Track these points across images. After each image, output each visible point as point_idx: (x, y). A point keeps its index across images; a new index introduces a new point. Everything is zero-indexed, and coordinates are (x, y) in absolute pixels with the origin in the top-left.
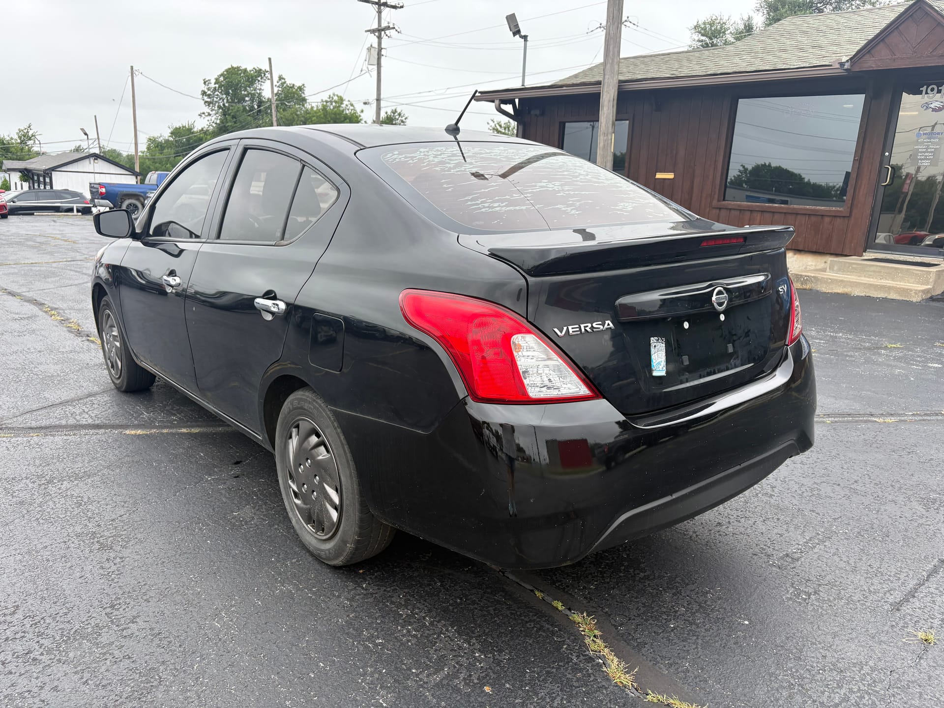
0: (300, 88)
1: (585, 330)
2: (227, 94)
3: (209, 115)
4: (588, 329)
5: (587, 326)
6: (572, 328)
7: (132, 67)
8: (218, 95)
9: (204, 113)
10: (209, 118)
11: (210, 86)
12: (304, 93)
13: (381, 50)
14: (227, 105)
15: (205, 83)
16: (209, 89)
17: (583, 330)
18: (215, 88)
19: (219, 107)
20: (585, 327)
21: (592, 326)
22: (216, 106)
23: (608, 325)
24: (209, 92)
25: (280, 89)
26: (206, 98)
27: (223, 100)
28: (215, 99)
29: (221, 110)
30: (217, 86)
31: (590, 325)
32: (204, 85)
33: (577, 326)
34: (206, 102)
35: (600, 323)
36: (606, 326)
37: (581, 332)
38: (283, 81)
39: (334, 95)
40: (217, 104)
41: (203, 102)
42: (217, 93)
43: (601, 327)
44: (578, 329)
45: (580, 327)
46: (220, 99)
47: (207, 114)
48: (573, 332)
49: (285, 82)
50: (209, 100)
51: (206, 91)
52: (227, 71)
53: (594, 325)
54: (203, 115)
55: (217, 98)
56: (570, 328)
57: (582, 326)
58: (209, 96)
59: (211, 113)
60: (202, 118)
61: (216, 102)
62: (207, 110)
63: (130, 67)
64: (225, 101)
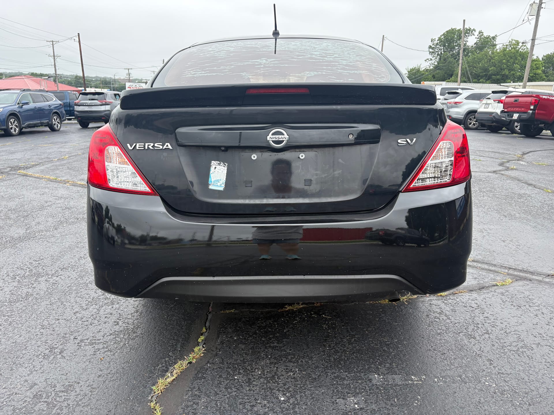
0: (494, 38)
1: (148, 147)
2: (444, 46)
3: (431, 60)
4: (150, 147)
5: (150, 145)
6: (139, 145)
7: (383, 36)
8: (438, 47)
9: (428, 59)
10: (430, 62)
11: (435, 42)
12: (495, 41)
13: (541, 4)
14: (443, 53)
15: (432, 41)
16: (433, 45)
17: (146, 148)
18: (437, 43)
19: (438, 55)
20: (148, 145)
21: (154, 145)
22: (436, 54)
23: (167, 146)
24: (433, 46)
25: (478, 40)
26: (431, 50)
27: (441, 49)
28: (436, 50)
29: (439, 56)
30: (439, 41)
31: (152, 144)
32: (431, 42)
33: (143, 144)
34: (430, 52)
35: (161, 144)
36: (165, 147)
37: (145, 149)
38: (482, 34)
39: (512, 40)
40: (437, 53)
41: (429, 52)
42: (438, 46)
43: (161, 147)
44: (143, 146)
45: (145, 145)
46: (439, 50)
47: (429, 60)
48: (139, 147)
49: (483, 34)
50: (432, 51)
51: (432, 45)
52: (447, 32)
53: (156, 145)
54: (427, 60)
55: (437, 49)
56: (138, 144)
57: (147, 144)
58: (433, 48)
59: (432, 58)
60: (427, 62)
61: (437, 52)
62: (430, 57)
63: (382, 36)
64: (442, 50)
